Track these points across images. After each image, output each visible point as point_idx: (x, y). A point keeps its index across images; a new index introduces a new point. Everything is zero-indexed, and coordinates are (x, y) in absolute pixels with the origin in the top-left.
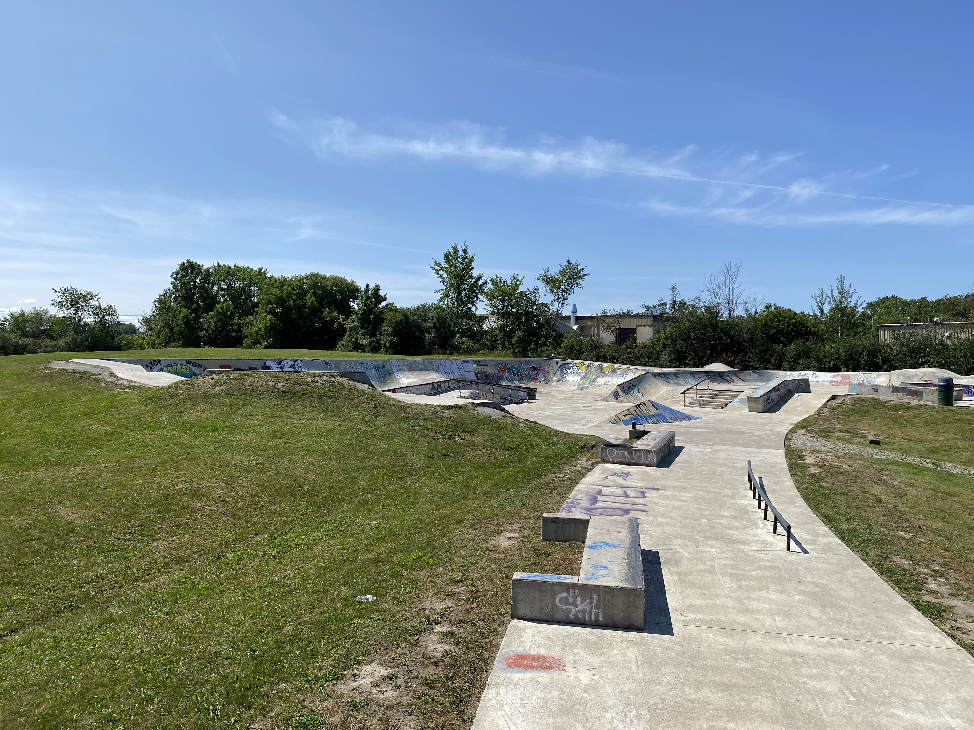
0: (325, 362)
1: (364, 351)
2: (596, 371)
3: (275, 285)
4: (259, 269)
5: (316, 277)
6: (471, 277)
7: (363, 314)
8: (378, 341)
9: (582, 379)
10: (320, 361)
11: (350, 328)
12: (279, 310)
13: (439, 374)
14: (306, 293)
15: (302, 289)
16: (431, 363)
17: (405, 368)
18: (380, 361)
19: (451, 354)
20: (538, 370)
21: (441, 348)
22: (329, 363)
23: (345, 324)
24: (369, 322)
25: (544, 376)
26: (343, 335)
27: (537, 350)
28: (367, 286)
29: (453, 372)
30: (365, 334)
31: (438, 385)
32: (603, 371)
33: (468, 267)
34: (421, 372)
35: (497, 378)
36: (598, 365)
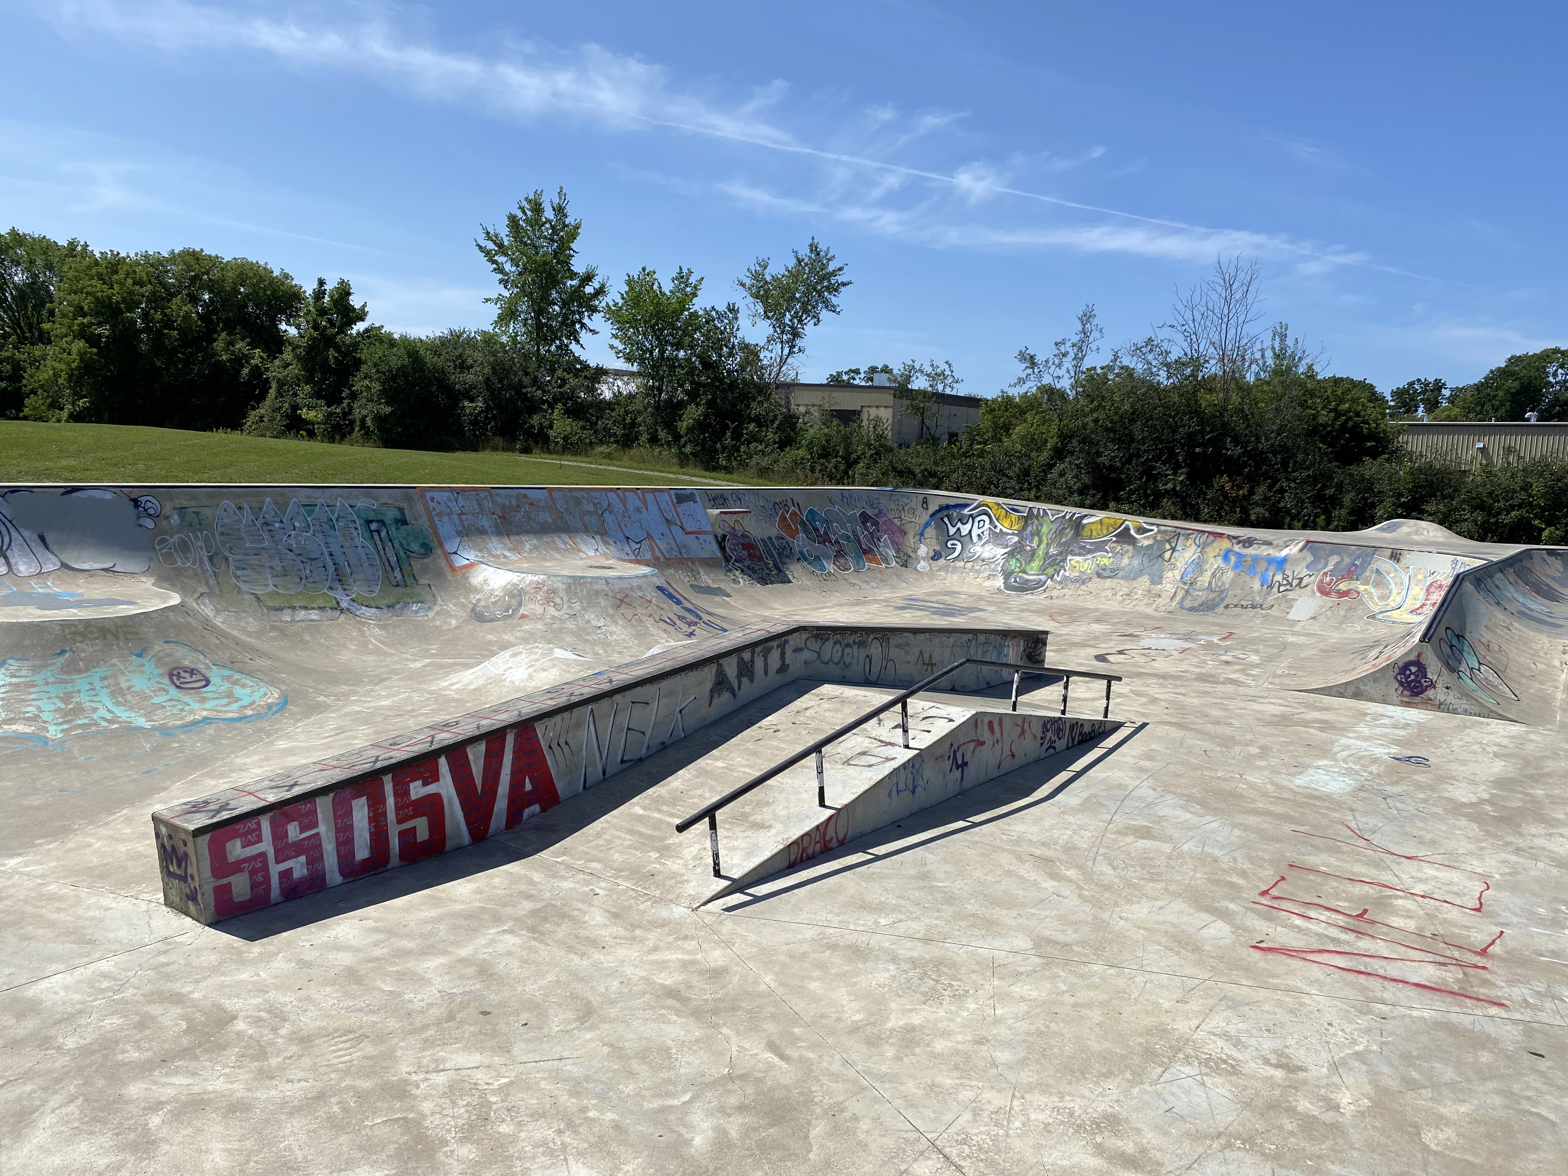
0: (136, 502)
1: (311, 435)
2: (1060, 532)
3: (94, 271)
4: (71, 244)
5: (197, 259)
6: (573, 275)
7: (310, 349)
8: (345, 414)
9: (1011, 554)
10: (108, 496)
11: (279, 381)
12: (104, 331)
13: (606, 543)
14: (173, 295)
15: (165, 286)
16: (578, 501)
17: (485, 522)
18: (385, 497)
19: (526, 450)
20: (876, 524)
21: (501, 435)
22: (151, 503)
23: (267, 369)
24: (325, 368)
25: (894, 542)
26: (262, 397)
27: (739, 451)
28: (321, 283)
29: (649, 536)
30: (317, 395)
31: (741, 661)
32: (1086, 532)
33: (563, 254)
34: (546, 539)
35: (779, 554)
36: (1064, 516)
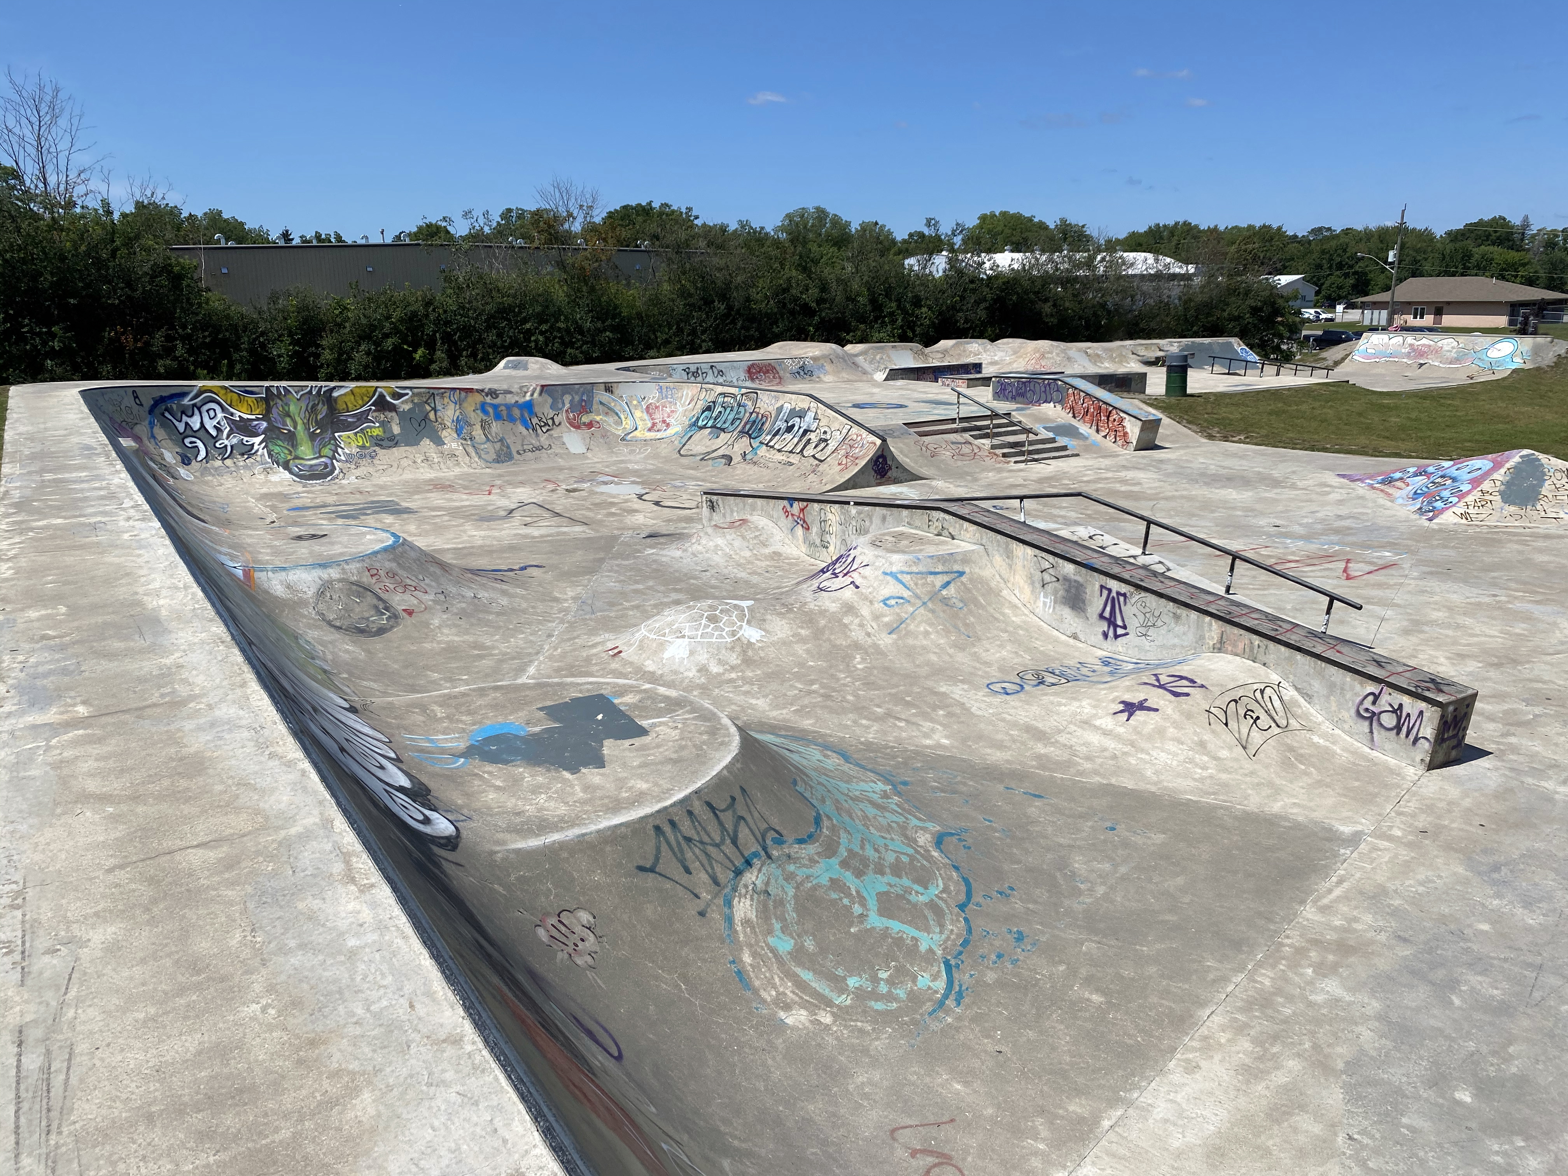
2: (313, 410)
9: (270, 441)
32: (341, 406)
36: (310, 392)
